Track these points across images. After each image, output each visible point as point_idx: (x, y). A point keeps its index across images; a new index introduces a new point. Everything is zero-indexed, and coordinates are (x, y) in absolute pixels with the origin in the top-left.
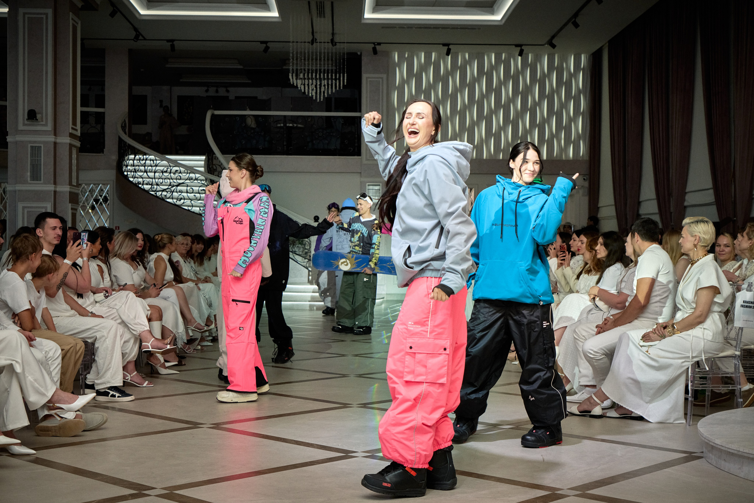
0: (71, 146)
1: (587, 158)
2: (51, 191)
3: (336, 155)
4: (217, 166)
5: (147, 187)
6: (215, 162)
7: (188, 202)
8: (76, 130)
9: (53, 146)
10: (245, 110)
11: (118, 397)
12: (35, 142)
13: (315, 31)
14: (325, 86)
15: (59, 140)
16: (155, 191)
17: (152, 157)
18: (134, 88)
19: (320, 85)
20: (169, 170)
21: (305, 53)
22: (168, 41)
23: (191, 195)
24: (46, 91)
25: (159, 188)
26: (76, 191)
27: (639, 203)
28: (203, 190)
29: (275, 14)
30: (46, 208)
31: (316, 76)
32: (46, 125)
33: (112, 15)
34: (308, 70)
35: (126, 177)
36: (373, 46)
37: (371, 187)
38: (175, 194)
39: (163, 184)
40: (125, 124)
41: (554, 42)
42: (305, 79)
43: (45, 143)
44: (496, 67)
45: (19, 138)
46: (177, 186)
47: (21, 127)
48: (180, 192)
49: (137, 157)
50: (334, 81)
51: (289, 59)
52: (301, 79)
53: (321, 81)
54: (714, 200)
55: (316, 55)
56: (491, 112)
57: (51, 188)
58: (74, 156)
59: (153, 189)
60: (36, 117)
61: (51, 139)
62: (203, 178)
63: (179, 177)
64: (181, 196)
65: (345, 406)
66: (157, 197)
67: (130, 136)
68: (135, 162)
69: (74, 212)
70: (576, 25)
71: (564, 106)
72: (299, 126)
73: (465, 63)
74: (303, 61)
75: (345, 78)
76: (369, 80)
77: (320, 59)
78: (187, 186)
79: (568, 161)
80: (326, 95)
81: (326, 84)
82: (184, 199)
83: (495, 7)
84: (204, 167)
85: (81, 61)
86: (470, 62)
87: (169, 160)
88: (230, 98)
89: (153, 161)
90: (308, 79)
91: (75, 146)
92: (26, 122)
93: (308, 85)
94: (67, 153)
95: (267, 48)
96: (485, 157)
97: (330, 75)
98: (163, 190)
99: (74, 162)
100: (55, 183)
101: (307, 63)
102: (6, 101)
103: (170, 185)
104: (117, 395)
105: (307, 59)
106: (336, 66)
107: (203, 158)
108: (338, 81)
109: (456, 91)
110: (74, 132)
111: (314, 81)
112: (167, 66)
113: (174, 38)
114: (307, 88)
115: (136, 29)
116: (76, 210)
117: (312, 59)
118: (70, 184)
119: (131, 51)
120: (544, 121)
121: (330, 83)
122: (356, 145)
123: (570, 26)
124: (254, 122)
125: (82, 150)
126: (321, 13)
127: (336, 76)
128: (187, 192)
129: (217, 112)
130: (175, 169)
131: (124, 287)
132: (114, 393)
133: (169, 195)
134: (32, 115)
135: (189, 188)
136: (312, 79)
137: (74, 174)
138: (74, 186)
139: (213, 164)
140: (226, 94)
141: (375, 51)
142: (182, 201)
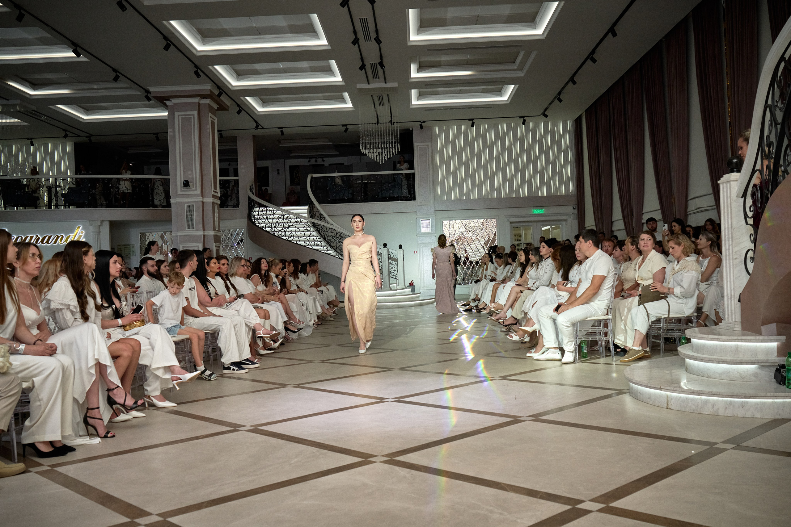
0: (213, 203)
1: (575, 193)
2: (201, 235)
3: (398, 200)
4: (316, 213)
5: (268, 229)
6: (314, 210)
7: (296, 239)
8: (217, 193)
9: (201, 204)
10: (334, 172)
11: (237, 370)
12: (189, 202)
13: (379, 115)
14: (385, 152)
15: (205, 200)
16: (274, 232)
17: (271, 209)
18: (257, 162)
19: (382, 152)
20: (282, 217)
21: (370, 131)
22: (279, 128)
23: (298, 234)
24: (195, 167)
25: (276, 230)
26: (220, 235)
27: (612, 223)
28: (306, 229)
29: (349, 105)
30: (198, 247)
31: (378, 146)
32: (196, 190)
33: (239, 112)
34: (373, 143)
35: (254, 223)
36: (420, 123)
37: (423, 222)
38: (287, 233)
39: (279, 226)
40: (253, 187)
41: (546, 113)
42: (371, 149)
43: (195, 202)
44: (507, 133)
45: (178, 200)
46: (289, 227)
47: (179, 192)
48: (290, 231)
49: (261, 209)
50: (391, 149)
51: (360, 136)
52: (369, 149)
53: (382, 150)
54: (662, 218)
55: (378, 132)
56: (506, 165)
57: (201, 233)
58: (216, 210)
59: (273, 231)
60: (189, 185)
61: (200, 199)
62: (305, 221)
63: (289, 221)
64: (291, 235)
65: (389, 369)
66: (275, 235)
67: (256, 196)
68: (260, 212)
69: (218, 248)
70: (560, 101)
71: (556, 157)
72: (372, 181)
73: (486, 131)
74: (369, 136)
75: (399, 147)
76: (419, 147)
77: (381, 135)
78: (295, 227)
79: (561, 196)
80: (386, 158)
81: (386, 151)
82: (294, 236)
83: (503, 91)
84: (307, 214)
85: (219, 146)
86: (489, 131)
87: (282, 210)
88: (325, 165)
89: (271, 211)
90: (374, 149)
91: (216, 204)
92: (183, 189)
93: (374, 153)
94: (211, 208)
95: (347, 129)
96: (502, 196)
97: (388, 145)
98: (279, 231)
99: (216, 215)
100: (204, 230)
101: (372, 138)
102: (169, 175)
103: (284, 227)
104: (236, 369)
105: (372, 135)
106: (392, 138)
107: (307, 207)
108: (394, 149)
109: (480, 151)
110: (215, 194)
111: (378, 150)
112: (280, 146)
113: (283, 126)
114: (372, 155)
115: (256, 122)
116: (219, 247)
117: (376, 135)
118: (214, 229)
119: (254, 137)
120: (543, 169)
121: (389, 151)
122: (412, 193)
123: (556, 101)
124: (340, 181)
125: (222, 206)
126: (381, 103)
127: (392, 146)
128: (295, 231)
129: (315, 175)
130: (286, 216)
131: (241, 296)
132: (234, 368)
133: (283, 234)
134: (186, 184)
135: (296, 229)
136: (376, 149)
137: (217, 223)
138: (217, 231)
139: (313, 211)
140: (323, 163)
141: (421, 127)
142: (292, 238)
